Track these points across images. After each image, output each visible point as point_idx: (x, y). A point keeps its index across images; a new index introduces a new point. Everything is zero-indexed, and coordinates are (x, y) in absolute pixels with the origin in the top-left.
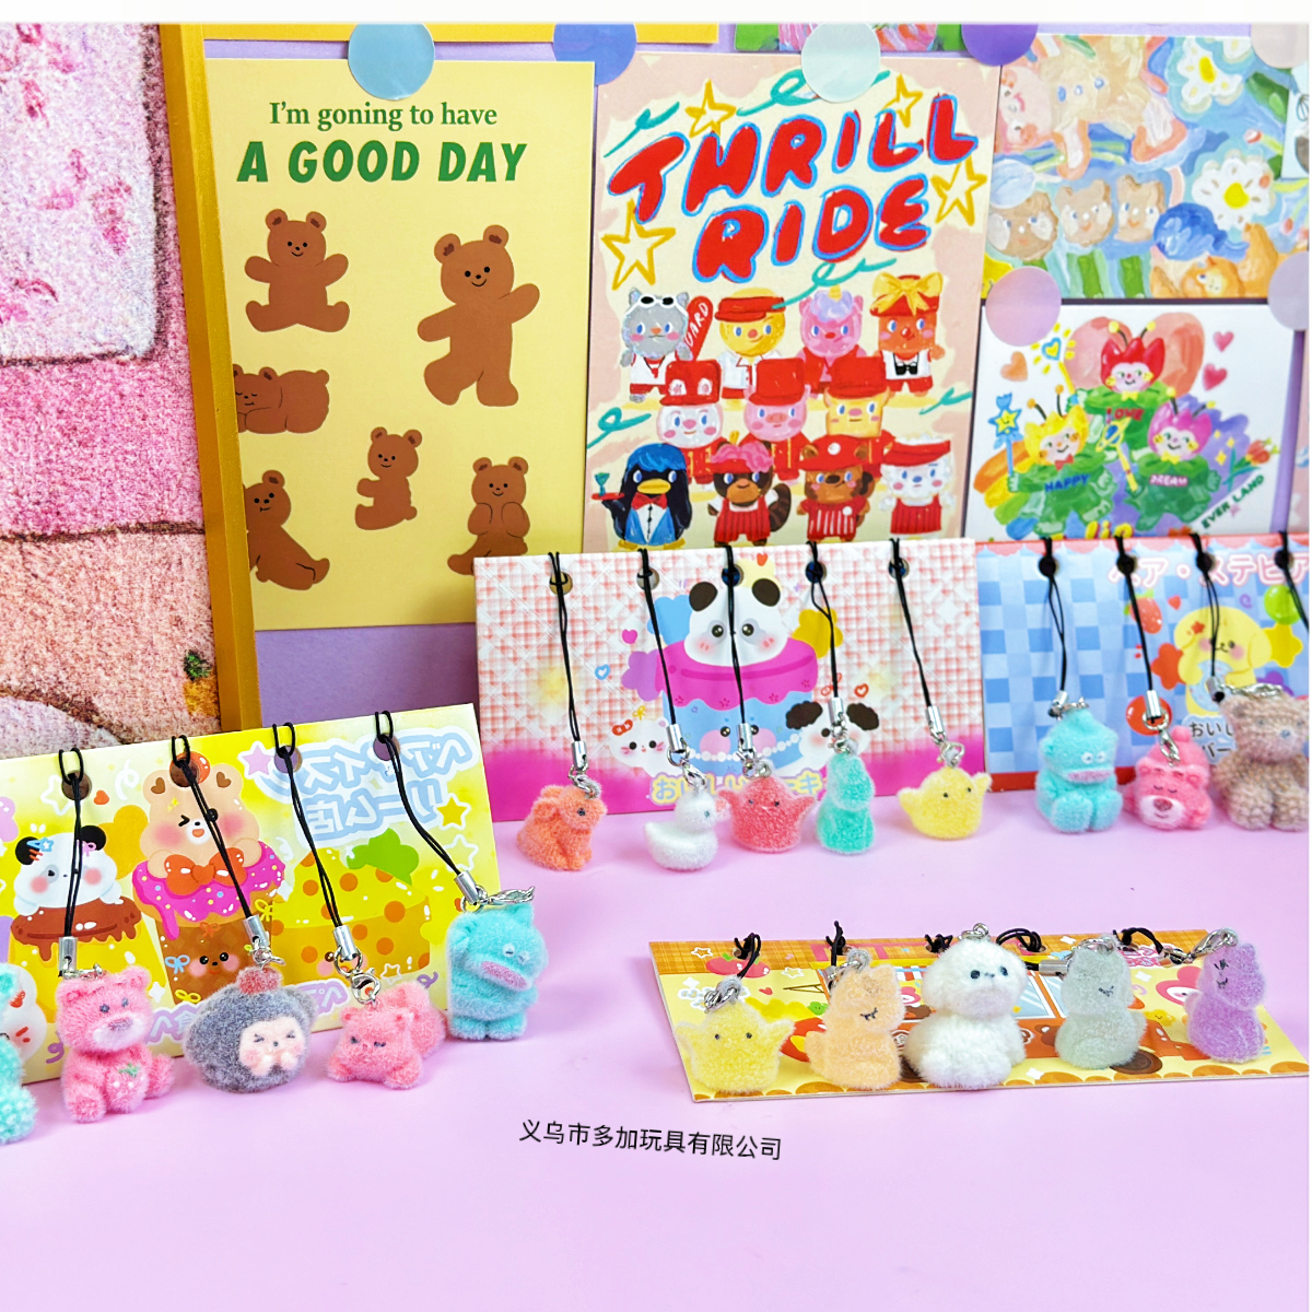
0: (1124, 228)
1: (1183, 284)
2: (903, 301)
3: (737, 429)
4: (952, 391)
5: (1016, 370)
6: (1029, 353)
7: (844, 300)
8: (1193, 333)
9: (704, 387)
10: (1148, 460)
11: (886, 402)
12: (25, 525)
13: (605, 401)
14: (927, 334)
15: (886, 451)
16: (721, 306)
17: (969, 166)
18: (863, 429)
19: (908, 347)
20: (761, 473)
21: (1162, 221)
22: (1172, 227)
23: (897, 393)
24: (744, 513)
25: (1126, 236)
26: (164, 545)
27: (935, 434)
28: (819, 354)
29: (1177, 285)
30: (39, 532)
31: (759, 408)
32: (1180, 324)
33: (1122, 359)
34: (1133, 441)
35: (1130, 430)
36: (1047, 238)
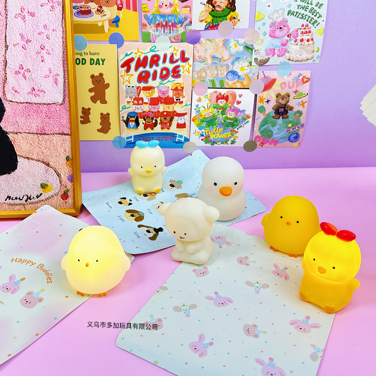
0: (220, 75)
1: (232, 85)
2: (177, 87)
3: (147, 109)
4: (187, 104)
5: (199, 100)
6: (202, 97)
7: (165, 87)
8: (234, 94)
9: (140, 102)
10: (226, 117)
11: (174, 106)
12: (38, 132)
13: (122, 104)
14: (182, 93)
15: (175, 114)
16: (143, 88)
17: (188, 63)
18: (171, 110)
19: (178, 96)
20: (152, 117)
21: (227, 73)
22: (229, 75)
23: (176, 104)
24: (149, 124)
25: (220, 76)
27: (184, 111)
28: (162, 97)
30: (41, 133)
31: (151, 106)
32: (232, 93)
33: (220, 99)
34: (222, 114)
35: (221, 112)
36: (205, 76)
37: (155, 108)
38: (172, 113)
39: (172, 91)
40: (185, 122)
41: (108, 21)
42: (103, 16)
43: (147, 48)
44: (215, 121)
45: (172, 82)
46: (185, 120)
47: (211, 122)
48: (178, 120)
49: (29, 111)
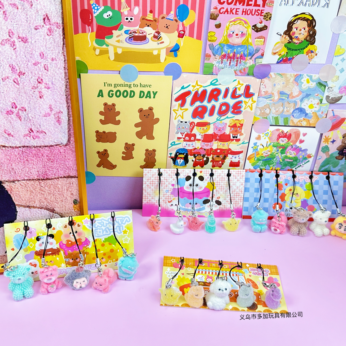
0: (285, 112)
1: (297, 123)
2: (236, 124)
5: (259, 138)
7: (223, 124)
8: (298, 133)
12: (40, 177)
14: (240, 131)
15: (229, 152)
16: (197, 124)
19: (236, 133)
22: (296, 112)
30: (43, 179)
31: (203, 143)
32: (294, 131)
35: (282, 150)
36: (268, 113)
39: (229, 128)
41: (165, 49)
42: (161, 43)
43: (207, 81)
45: (230, 119)
49: (28, 156)
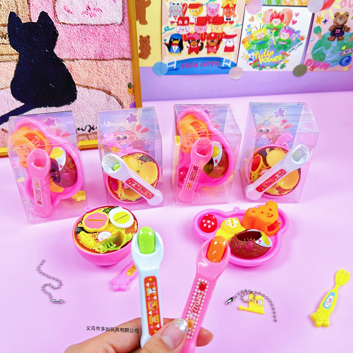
1: (289, 2)
2: (228, 5)
3: (193, 31)
4: (238, 24)
5: (252, 19)
6: (255, 16)
7: (215, 5)
8: (290, 13)
9: (186, 22)
10: (278, 39)
11: (224, 26)
12: (97, 57)
13: (165, 25)
14: (233, 12)
15: (223, 36)
16: (189, 5)
18: (219, 31)
19: (229, 15)
20: (198, 40)
23: (226, 24)
24: (194, 48)
26: (124, 62)
27: (234, 33)
28: (210, 16)
29: (288, 3)
30: (99, 59)
31: (197, 27)
32: (288, 11)
33: (275, 18)
34: (276, 35)
35: (275, 33)
37: (202, 29)
38: (221, 35)
39: (222, 9)
40: (233, 46)
44: (267, 43)
46: (234, 42)
47: (261, 44)
48: (226, 43)
49: (85, 35)
